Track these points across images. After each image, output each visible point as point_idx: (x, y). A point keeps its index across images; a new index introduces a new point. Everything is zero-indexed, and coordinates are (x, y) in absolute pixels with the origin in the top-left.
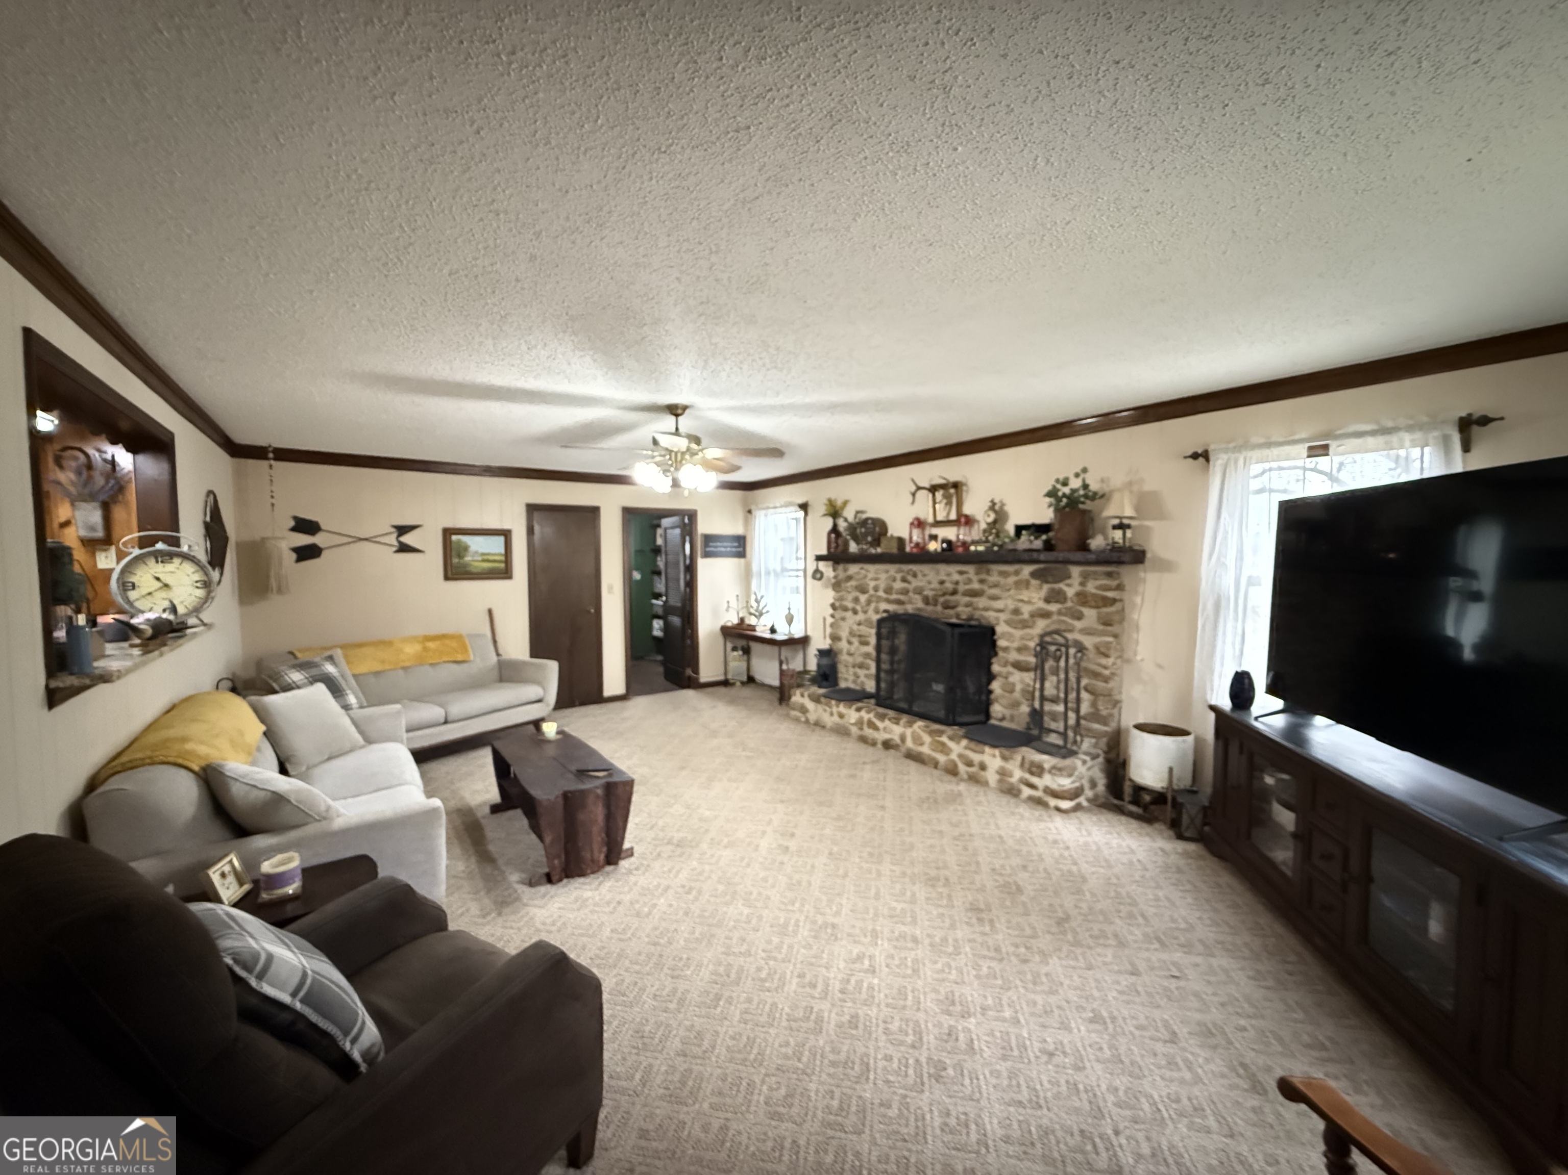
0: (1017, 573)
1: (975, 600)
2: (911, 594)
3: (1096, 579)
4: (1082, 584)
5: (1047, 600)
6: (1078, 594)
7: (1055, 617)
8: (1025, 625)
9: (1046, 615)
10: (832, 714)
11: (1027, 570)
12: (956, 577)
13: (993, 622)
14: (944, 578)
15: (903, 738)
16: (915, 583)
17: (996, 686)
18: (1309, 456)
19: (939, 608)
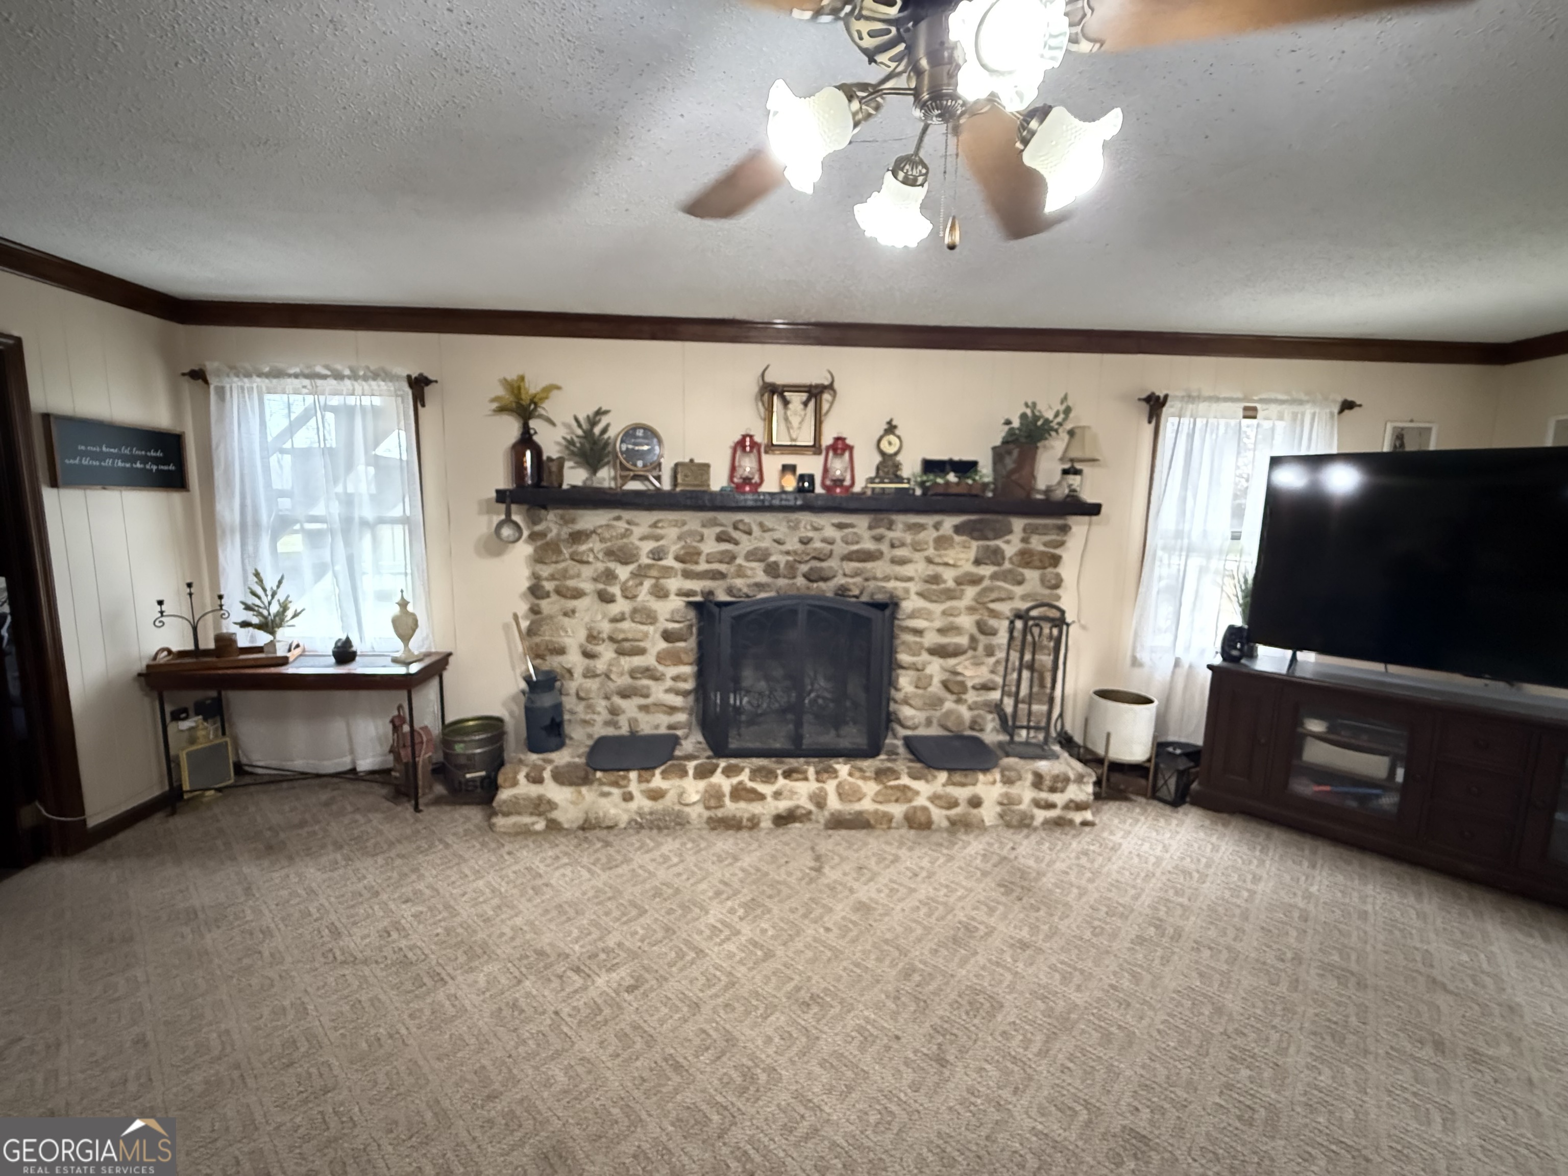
0: (937, 526)
1: (869, 565)
2: (739, 561)
3: (1045, 534)
4: (1025, 540)
5: (977, 562)
6: (1022, 553)
7: (986, 583)
8: (950, 595)
9: (975, 581)
10: (628, 797)
11: (949, 522)
12: (831, 532)
13: (900, 593)
14: (810, 534)
15: (819, 801)
16: (746, 544)
17: (905, 681)
18: (1245, 417)
19: (800, 581)
